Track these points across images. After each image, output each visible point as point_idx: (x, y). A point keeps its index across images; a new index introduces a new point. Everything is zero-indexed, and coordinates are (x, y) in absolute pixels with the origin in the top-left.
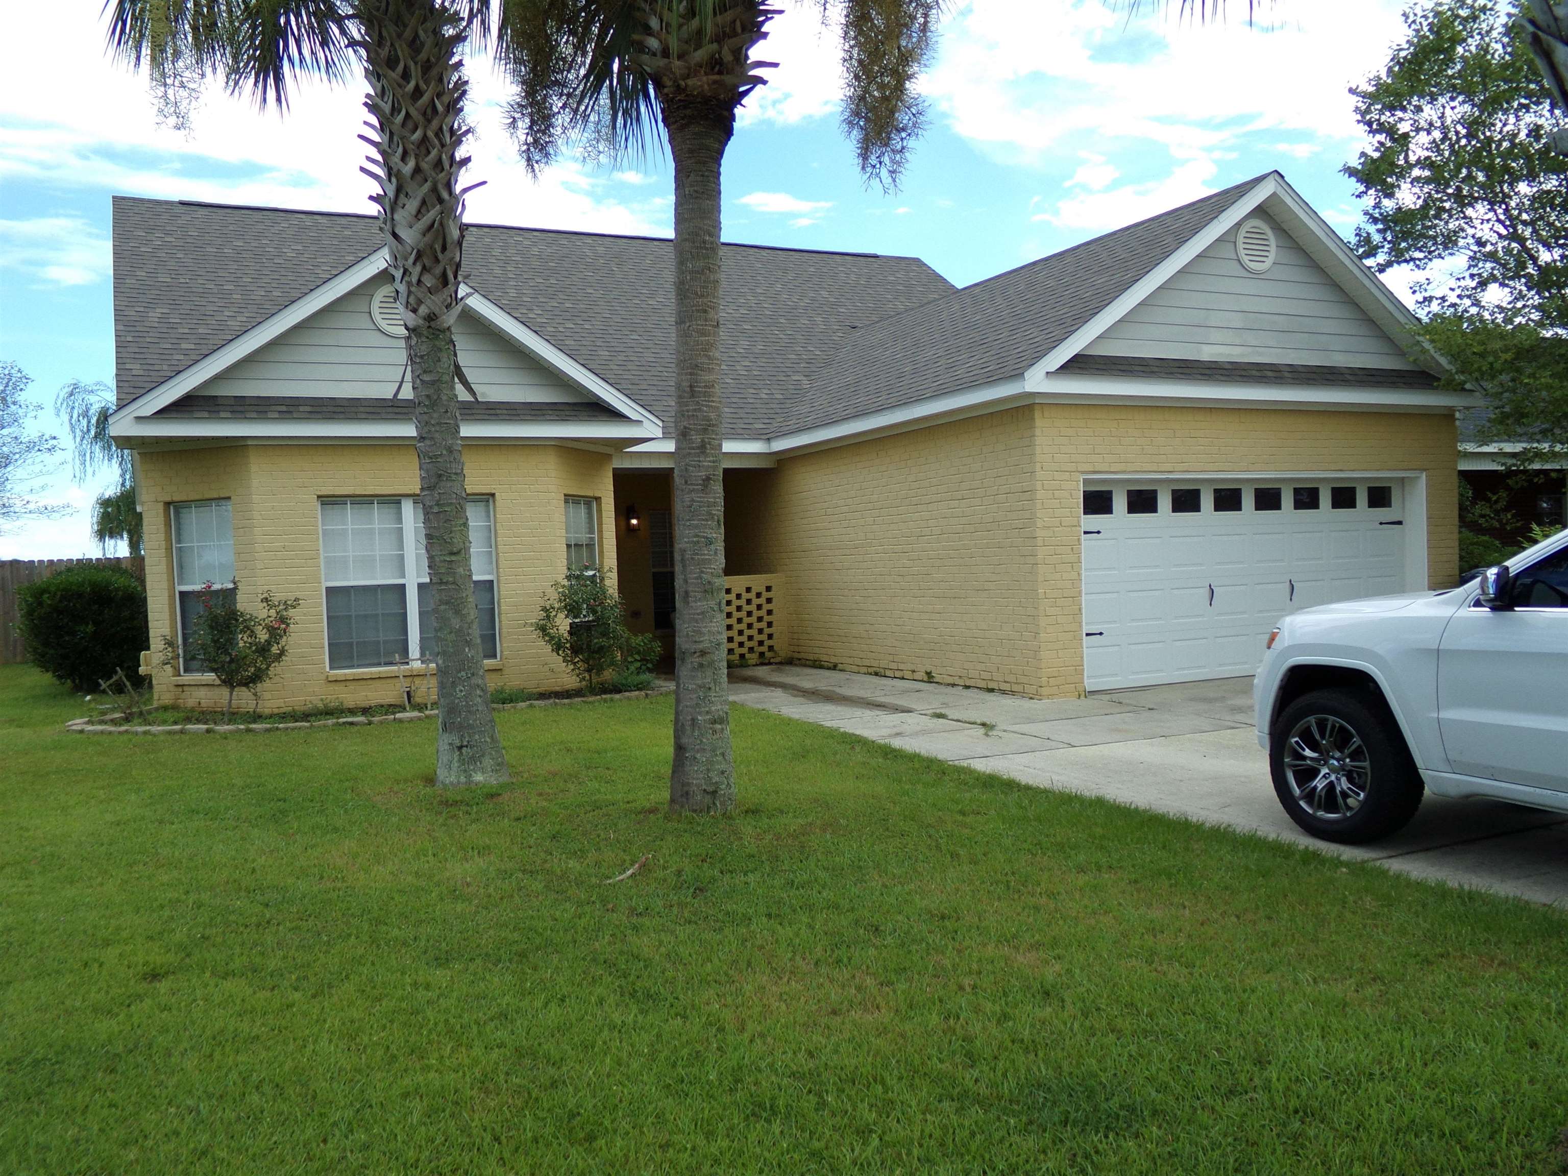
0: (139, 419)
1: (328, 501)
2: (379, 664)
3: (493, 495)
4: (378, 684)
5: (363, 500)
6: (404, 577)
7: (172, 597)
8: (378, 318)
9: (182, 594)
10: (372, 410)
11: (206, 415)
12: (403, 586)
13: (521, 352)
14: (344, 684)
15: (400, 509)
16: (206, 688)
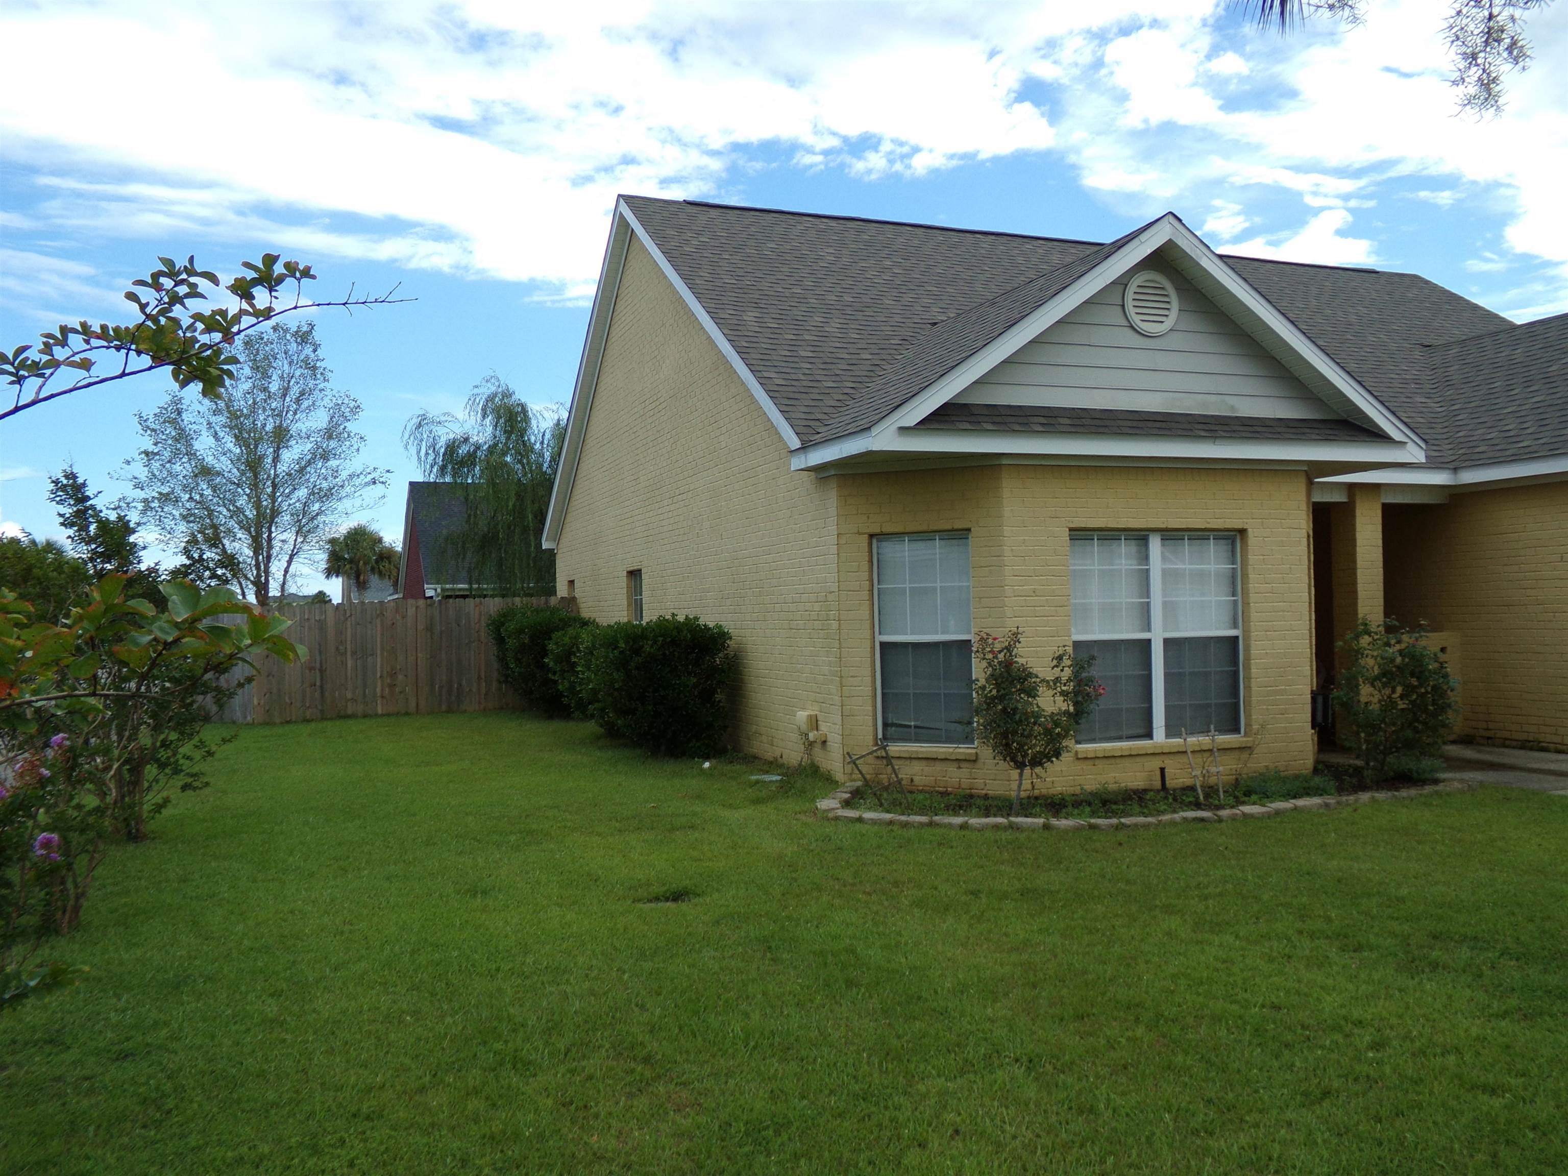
0: (903, 430)
1: (1080, 535)
2: (1120, 738)
3: (1242, 532)
4: (1127, 762)
5: (1109, 535)
6: (1149, 630)
7: (873, 648)
8: (1131, 311)
9: (883, 645)
10: (1135, 424)
11: (967, 426)
12: (1149, 641)
13: (1274, 358)
14: (1091, 762)
15: (1146, 546)
16: (924, 763)
